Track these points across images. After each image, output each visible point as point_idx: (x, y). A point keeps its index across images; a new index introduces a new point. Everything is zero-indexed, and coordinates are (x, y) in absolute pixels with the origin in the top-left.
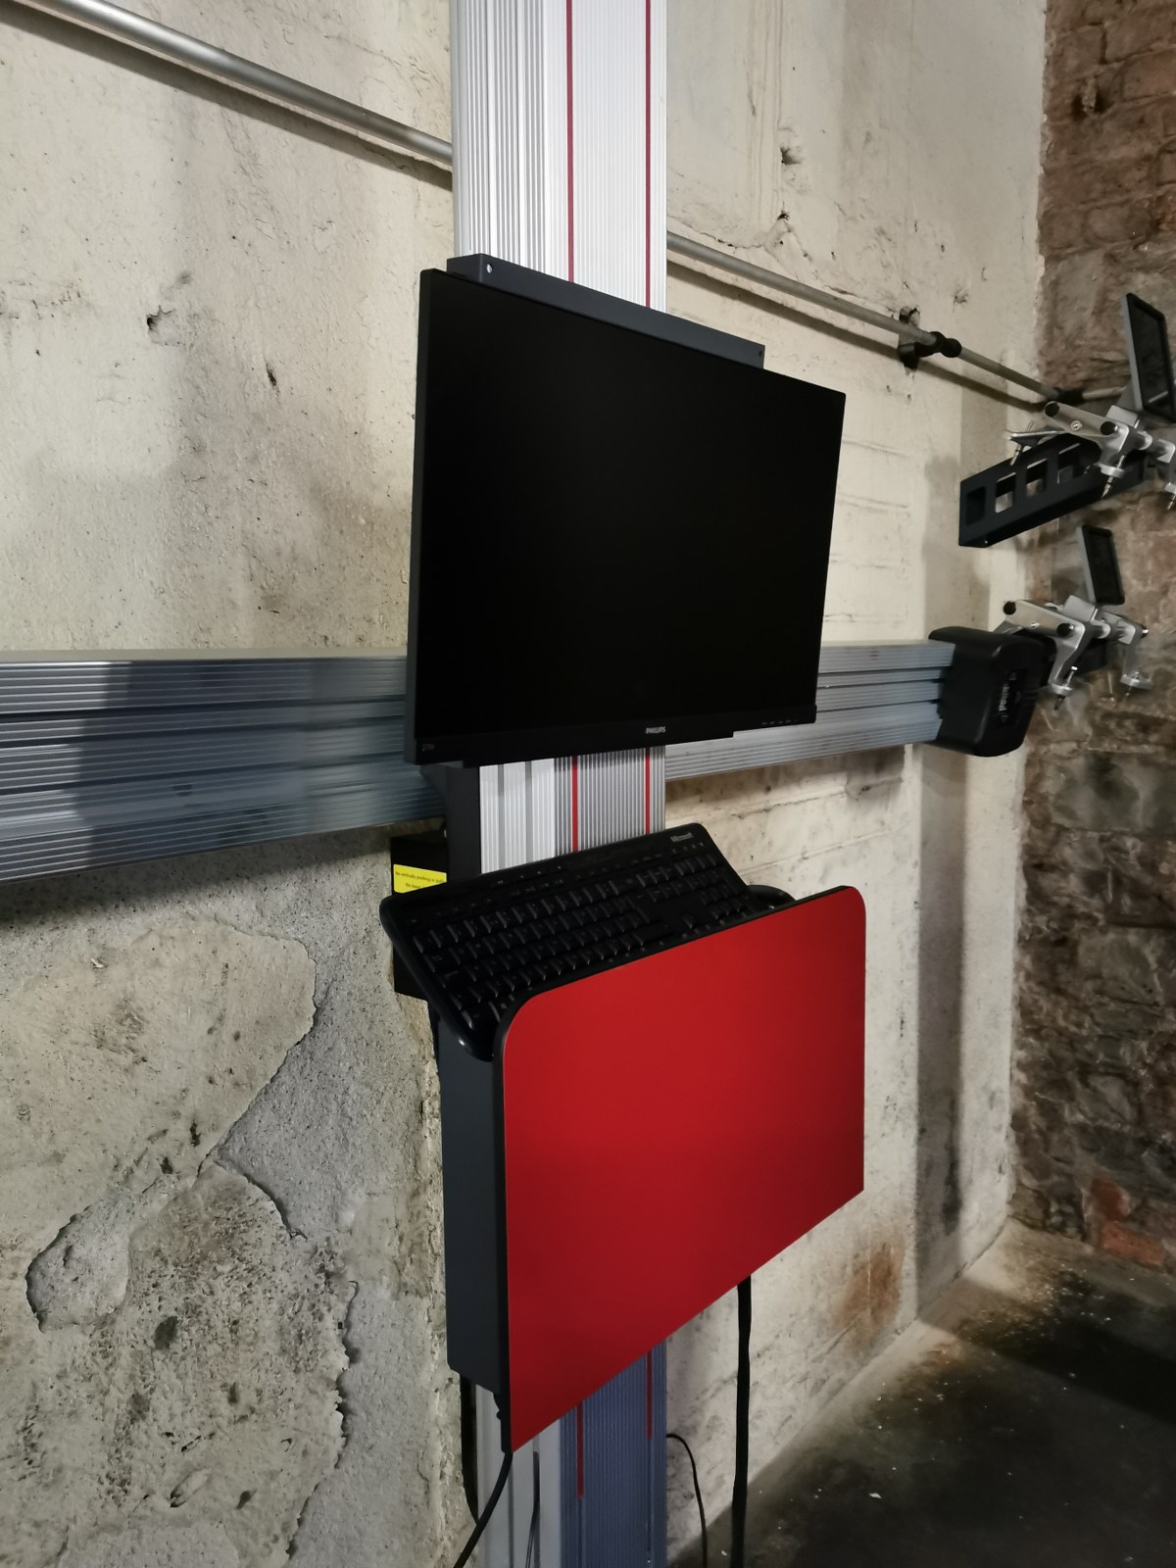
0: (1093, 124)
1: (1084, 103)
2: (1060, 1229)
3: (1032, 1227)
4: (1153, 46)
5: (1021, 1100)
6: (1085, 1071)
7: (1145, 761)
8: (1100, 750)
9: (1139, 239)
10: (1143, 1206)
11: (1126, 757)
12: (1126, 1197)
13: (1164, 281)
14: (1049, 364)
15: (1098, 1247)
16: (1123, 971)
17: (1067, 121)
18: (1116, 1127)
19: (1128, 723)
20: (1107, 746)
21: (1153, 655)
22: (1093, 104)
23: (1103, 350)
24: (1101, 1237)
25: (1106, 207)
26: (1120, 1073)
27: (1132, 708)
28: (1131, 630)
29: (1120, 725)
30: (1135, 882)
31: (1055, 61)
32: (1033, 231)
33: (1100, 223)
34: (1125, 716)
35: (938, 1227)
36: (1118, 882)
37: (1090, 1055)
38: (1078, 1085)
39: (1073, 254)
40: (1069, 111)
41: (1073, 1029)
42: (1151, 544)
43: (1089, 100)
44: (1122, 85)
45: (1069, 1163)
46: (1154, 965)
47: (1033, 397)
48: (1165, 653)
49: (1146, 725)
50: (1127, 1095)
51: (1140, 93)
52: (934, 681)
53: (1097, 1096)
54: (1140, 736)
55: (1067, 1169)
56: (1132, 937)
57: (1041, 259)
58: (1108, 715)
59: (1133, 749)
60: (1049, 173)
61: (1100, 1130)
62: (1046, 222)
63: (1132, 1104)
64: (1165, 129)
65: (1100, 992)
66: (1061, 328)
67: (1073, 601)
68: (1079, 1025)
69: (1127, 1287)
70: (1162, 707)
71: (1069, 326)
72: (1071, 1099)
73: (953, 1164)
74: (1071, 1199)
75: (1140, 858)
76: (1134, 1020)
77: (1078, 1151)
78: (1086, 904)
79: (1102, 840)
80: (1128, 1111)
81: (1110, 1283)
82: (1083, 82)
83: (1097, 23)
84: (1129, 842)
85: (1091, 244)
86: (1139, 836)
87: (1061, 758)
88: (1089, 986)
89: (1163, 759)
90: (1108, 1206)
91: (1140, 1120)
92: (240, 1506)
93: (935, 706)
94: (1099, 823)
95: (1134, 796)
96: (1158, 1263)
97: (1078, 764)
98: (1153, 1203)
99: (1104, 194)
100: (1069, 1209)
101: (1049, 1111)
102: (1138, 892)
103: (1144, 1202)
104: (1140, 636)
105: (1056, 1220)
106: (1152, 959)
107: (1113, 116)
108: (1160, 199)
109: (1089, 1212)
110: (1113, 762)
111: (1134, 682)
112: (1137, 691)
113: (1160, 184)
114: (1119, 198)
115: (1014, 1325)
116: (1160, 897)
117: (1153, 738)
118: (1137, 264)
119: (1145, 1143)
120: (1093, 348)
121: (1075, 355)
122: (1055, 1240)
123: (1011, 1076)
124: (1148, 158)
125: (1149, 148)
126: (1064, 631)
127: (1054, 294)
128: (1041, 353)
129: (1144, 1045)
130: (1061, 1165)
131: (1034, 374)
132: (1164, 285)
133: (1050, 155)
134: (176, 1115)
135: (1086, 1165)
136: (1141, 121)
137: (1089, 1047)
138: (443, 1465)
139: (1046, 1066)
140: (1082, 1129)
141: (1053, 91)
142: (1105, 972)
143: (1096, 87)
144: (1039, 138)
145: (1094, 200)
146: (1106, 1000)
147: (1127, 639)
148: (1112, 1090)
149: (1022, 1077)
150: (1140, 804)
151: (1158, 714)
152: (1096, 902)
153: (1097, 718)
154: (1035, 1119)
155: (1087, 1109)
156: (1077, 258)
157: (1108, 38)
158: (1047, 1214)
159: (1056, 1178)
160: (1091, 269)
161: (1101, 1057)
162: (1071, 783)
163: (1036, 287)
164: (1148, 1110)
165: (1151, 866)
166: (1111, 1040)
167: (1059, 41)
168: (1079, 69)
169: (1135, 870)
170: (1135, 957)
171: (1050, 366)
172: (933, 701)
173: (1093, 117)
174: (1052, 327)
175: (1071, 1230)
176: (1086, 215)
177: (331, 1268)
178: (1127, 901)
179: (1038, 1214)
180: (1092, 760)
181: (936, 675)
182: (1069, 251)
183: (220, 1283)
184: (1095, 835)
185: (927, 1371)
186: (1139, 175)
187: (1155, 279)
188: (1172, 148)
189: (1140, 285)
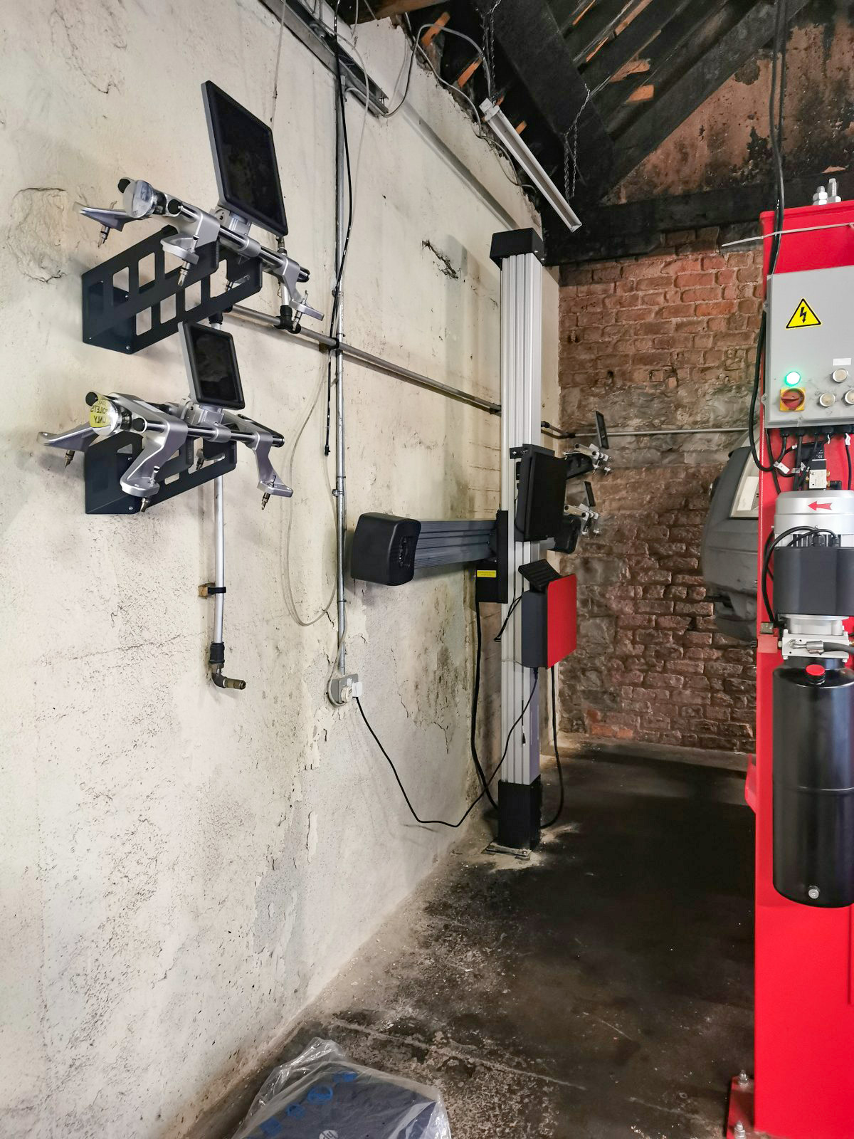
0: (575, 345)
1: (571, 338)
2: (577, 730)
3: (567, 732)
4: (593, 325)
5: (562, 685)
6: (584, 671)
7: (600, 559)
8: (585, 556)
9: (591, 385)
10: (605, 717)
11: (594, 558)
12: (599, 714)
14: (563, 423)
15: (591, 734)
16: (595, 633)
17: (566, 343)
18: (595, 689)
19: (594, 546)
20: (587, 555)
21: (601, 523)
23: (581, 420)
24: (591, 732)
25: (580, 373)
26: (596, 670)
27: (595, 542)
28: (597, 515)
29: (591, 547)
30: (598, 601)
31: (562, 323)
32: (557, 379)
33: (579, 378)
34: (593, 544)
36: (592, 602)
37: (586, 665)
38: (582, 676)
40: (567, 340)
41: (579, 656)
42: (599, 486)
43: (573, 338)
44: (584, 335)
45: (579, 705)
46: (606, 630)
47: (558, 434)
48: (605, 523)
49: (600, 547)
50: (598, 677)
51: (589, 339)
53: (588, 679)
54: (598, 551)
55: (579, 708)
56: (598, 621)
57: (560, 388)
58: (587, 544)
59: (596, 555)
60: (561, 359)
61: (590, 691)
62: (561, 375)
63: (600, 680)
64: (598, 351)
65: (588, 642)
66: (566, 412)
67: (582, 506)
68: (581, 654)
69: (602, 741)
70: (604, 540)
71: (569, 411)
72: (580, 681)
74: (581, 718)
75: (599, 593)
76: (600, 649)
77: (582, 700)
78: (582, 611)
79: (587, 587)
80: (599, 683)
81: (596, 742)
82: (571, 331)
83: (575, 313)
84: (596, 588)
85: (575, 385)
86: (599, 586)
87: (572, 559)
88: (584, 640)
89: (605, 558)
90: (592, 716)
91: (602, 686)
94: (586, 582)
95: (596, 571)
96: (610, 735)
97: (578, 561)
98: (608, 714)
99: (579, 369)
100: (580, 722)
101: (572, 688)
102: (599, 605)
103: (605, 714)
104: (599, 517)
105: (575, 727)
106: (604, 628)
107: (581, 344)
108: (597, 374)
109: (587, 722)
110: (590, 560)
111: (597, 532)
112: (598, 535)
113: (597, 369)
114: (583, 371)
116: (606, 606)
117: (602, 551)
118: (591, 394)
119: (605, 692)
120: (578, 419)
121: (571, 421)
122: (576, 734)
124: (592, 360)
125: (593, 357)
126: (584, 515)
127: (564, 401)
128: (560, 419)
129: (603, 658)
130: (577, 706)
131: (558, 427)
132: (601, 402)
133: (561, 353)
135: (585, 704)
136: (590, 348)
137: (585, 662)
139: (570, 671)
140: (583, 692)
141: (562, 333)
142: (589, 634)
143: (575, 334)
144: (558, 348)
145: (576, 371)
146: (590, 644)
147: (596, 518)
148: (593, 676)
149: (562, 677)
150: (599, 574)
151: (604, 543)
152: (585, 610)
153: (584, 545)
154: (567, 692)
155: (585, 684)
156: (571, 388)
157: (579, 319)
158: (572, 725)
159: (575, 712)
160: (575, 395)
161: (589, 664)
162: (576, 568)
163: (558, 397)
164: (605, 681)
165: (603, 595)
166: (592, 658)
167: (563, 316)
168: (569, 327)
169: (598, 598)
170: (599, 627)
171: (563, 424)
173: (574, 343)
174: (563, 410)
175: (581, 730)
176: (573, 375)
178: (596, 609)
179: (569, 727)
180: (582, 560)
182: (568, 386)
184: (585, 586)
185: (552, 764)
186: (590, 365)
187: (596, 399)
188: (600, 358)
189: (592, 401)
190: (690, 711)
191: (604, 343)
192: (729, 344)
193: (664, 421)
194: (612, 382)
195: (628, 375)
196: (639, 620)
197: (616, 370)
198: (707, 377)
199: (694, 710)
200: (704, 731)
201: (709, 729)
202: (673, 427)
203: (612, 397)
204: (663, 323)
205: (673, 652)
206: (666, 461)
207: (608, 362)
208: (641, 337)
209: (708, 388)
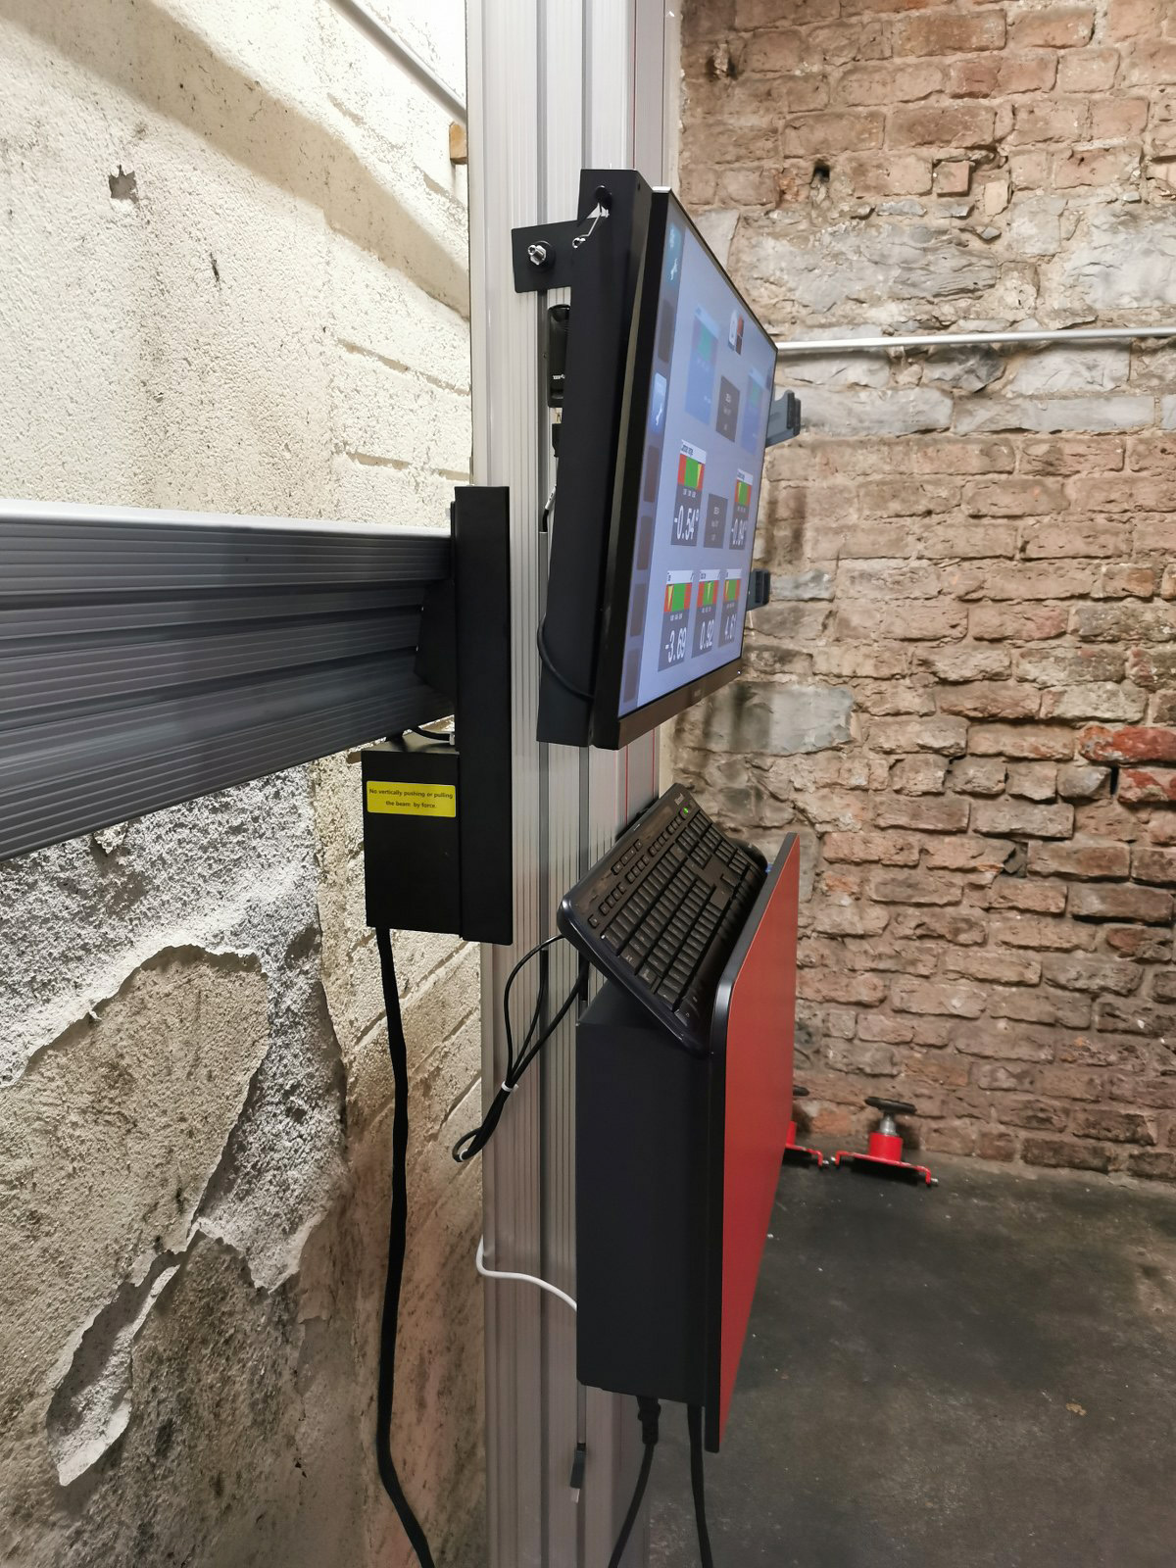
0: (726, 87)
1: (717, 66)
4: (778, 24)
7: (781, 688)
8: (742, 679)
9: (769, 206)
11: (765, 685)
13: (792, 249)
17: (702, 80)
19: (766, 655)
20: (748, 675)
22: (725, 68)
25: (739, 170)
27: (771, 643)
29: (760, 656)
30: (773, 798)
33: (733, 185)
34: (765, 648)
36: (759, 797)
39: (710, 211)
40: (704, 71)
43: (722, 65)
44: (751, 55)
48: (798, 592)
51: (767, 67)
54: (778, 666)
59: (772, 677)
62: (686, 174)
64: (790, 105)
70: (795, 639)
79: (746, 761)
82: (716, 45)
84: (769, 762)
85: (726, 204)
89: (796, 687)
99: (737, 158)
107: (743, 84)
108: (786, 171)
110: (755, 689)
113: (785, 157)
114: (750, 164)
117: (788, 667)
118: (768, 229)
124: (774, 131)
125: (776, 120)
132: (791, 252)
133: (687, 110)
134: (164, 1185)
136: (769, 94)
141: (690, 48)
143: (728, 51)
144: (677, 92)
145: (728, 162)
152: (741, 816)
160: (727, 230)
162: (718, 712)
168: (712, 30)
173: (727, 81)
176: (719, 175)
178: (767, 814)
182: (706, 207)
184: (740, 757)
186: (766, 144)
187: (783, 246)
188: (797, 124)
189: (771, 251)
190: (1001, 1075)
191: (807, 77)
193: (967, 308)
194: (828, 197)
195: (872, 174)
196: (881, 845)
197: (840, 164)
198: (1096, 179)
199: (1011, 1075)
200: (1035, 1124)
201: (1048, 1120)
202: (993, 326)
203: (827, 239)
204: (979, 15)
205: (965, 931)
206: (965, 425)
207: (819, 134)
208: (912, 59)
209: (1094, 207)
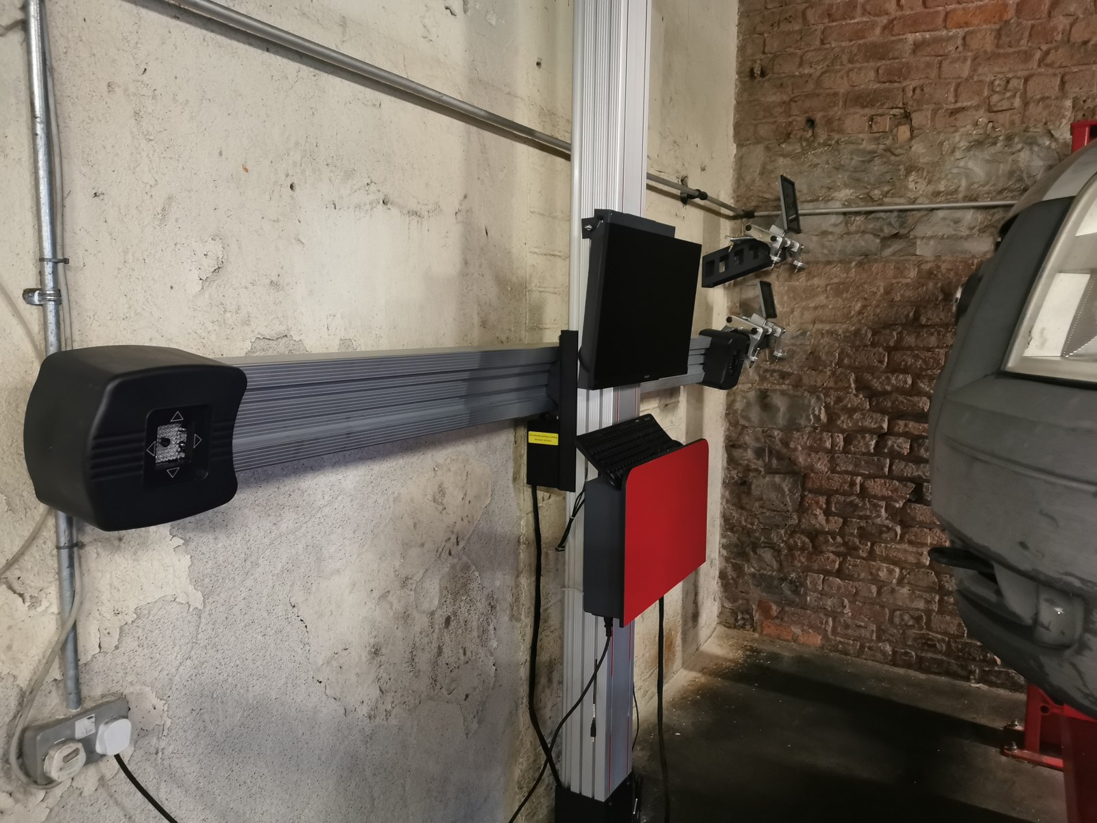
0: (759, 82)
1: (755, 72)
2: (743, 627)
3: (729, 627)
4: (787, 50)
5: (724, 564)
6: (755, 547)
7: (783, 393)
8: (763, 387)
9: (781, 141)
10: (782, 611)
11: (775, 390)
12: (774, 607)
13: (793, 162)
14: (738, 197)
15: (761, 634)
16: (773, 496)
17: (747, 79)
18: (769, 573)
19: (775, 374)
20: (766, 386)
21: (786, 342)
22: (759, 73)
23: (763, 192)
24: (762, 631)
25: (766, 123)
26: (771, 546)
27: (777, 367)
28: (779, 330)
29: (771, 375)
30: (778, 453)
31: (742, 49)
32: (731, 132)
33: (764, 131)
34: (774, 371)
35: (690, 624)
36: (770, 452)
37: (758, 539)
38: (752, 554)
39: (750, 144)
40: (748, 74)
41: (749, 526)
42: (786, 288)
43: (757, 71)
44: (773, 65)
45: (747, 593)
46: (787, 492)
47: (731, 213)
48: (793, 341)
49: (784, 376)
50: (774, 557)
51: (781, 71)
52: (702, 354)
53: (760, 559)
54: (781, 381)
55: (746, 596)
56: (777, 479)
57: (735, 145)
58: (766, 371)
59: (778, 387)
60: (738, 103)
61: (762, 575)
62: (737, 126)
63: (777, 561)
64: (793, 90)
65: (762, 507)
66: (743, 179)
67: (755, 317)
68: (752, 524)
69: (776, 649)
70: (791, 367)
71: (748, 179)
72: (748, 561)
73: (696, 594)
74: (748, 611)
75: (781, 440)
76: (778, 519)
77: (752, 587)
78: (755, 464)
79: (763, 432)
80: (775, 565)
81: (768, 648)
82: (755, 61)
83: (761, 34)
84: (776, 433)
85: (758, 141)
86: (781, 430)
87: (744, 392)
88: (757, 504)
89: (791, 392)
90: (765, 610)
91: (780, 569)
92: (465, 700)
93: (702, 366)
94: (762, 424)
95: (778, 410)
96: (790, 638)
97: (752, 395)
98: (787, 609)
99: (764, 117)
100: (747, 617)
101: (738, 569)
102: (780, 457)
103: (783, 609)
104: (783, 333)
105: (740, 622)
106: (786, 489)
107: (768, 80)
108: (790, 123)
109: (757, 617)
110: (768, 393)
111: (780, 355)
112: (781, 359)
113: (790, 116)
114: (771, 120)
115: (726, 668)
116: (790, 459)
117: (787, 382)
118: (780, 153)
119: (783, 579)
120: (759, 191)
121: (750, 194)
122: (741, 632)
123: (719, 552)
124: (784, 103)
125: (786, 98)
126: (754, 331)
127: (741, 164)
128: (734, 191)
129: (783, 532)
130: (743, 594)
131: (730, 202)
132: (792, 164)
133: (739, 95)
134: (453, 532)
135: (756, 593)
136: (782, 85)
137: (757, 534)
138: (523, 698)
139: (736, 546)
140: (754, 575)
141: (741, 64)
142: (764, 497)
143: (761, 65)
144: (734, 86)
145: (760, 119)
146: (765, 510)
147: (777, 335)
148: (768, 555)
149: (724, 552)
150: (781, 414)
151: (789, 370)
152: (760, 463)
153: (761, 372)
154: (731, 573)
155: (756, 565)
156: (751, 147)
157: (766, 42)
158: (736, 620)
159: (740, 602)
160: (758, 154)
161: (763, 539)
162: (748, 404)
163: (732, 159)
164: (785, 563)
165: (786, 444)
166: (766, 530)
167: (743, 40)
168: (753, 55)
169: (778, 446)
170: (778, 489)
171: (738, 198)
172: (701, 364)
173: (759, 79)
174: (739, 178)
175: (748, 627)
176: (756, 126)
177: (492, 604)
178: (775, 462)
179: (732, 621)
180: (758, 393)
181: (703, 352)
182: (748, 142)
183: (462, 604)
184: (760, 430)
185: (690, 688)
186: (780, 110)
187: (788, 161)
188: (796, 99)
189: (781, 163)
190: (906, 617)
191: (801, 76)
192: (996, 69)
193: (888, 192)
194: (813, 135)
195: (836, 124)
196: (836, 482)
197: (818, 117)
198: (958, 124)
199: (912, 617)
200: (926, 648)
201: (934, 646)
202: (902, 200)
203: (811, 157)
204: (893, 42)
205: (886, 532)
206: (888, 252)
207: (808, 104)
208: (858, 65)
209: (960, 140)
